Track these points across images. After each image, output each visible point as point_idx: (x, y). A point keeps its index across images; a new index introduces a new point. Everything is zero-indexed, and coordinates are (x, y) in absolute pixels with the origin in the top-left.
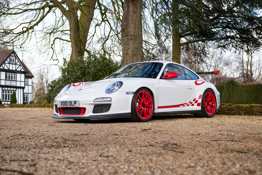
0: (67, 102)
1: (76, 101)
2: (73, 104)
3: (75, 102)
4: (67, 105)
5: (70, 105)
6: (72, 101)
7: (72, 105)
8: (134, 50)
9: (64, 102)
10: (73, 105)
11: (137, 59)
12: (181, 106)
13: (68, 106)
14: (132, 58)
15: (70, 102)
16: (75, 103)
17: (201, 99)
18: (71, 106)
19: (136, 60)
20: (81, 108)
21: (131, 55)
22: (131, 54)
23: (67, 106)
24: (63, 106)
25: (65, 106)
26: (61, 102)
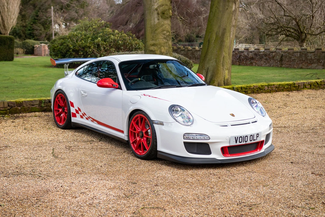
0: (246, 137)
2: (255, 137)
3: (257, 134)
4: (246, 140)
5: (251, 140)
6: (254, 135)
7: (254, 140)
9: (241, 138)
10: (255, 140)
13: (249, 142)
15: (251, 137)
16: (257, 137)
18: (253, 142)
23: (247, 143)
24: (238, 143)
25: (242, 143)
26: (235, 137)
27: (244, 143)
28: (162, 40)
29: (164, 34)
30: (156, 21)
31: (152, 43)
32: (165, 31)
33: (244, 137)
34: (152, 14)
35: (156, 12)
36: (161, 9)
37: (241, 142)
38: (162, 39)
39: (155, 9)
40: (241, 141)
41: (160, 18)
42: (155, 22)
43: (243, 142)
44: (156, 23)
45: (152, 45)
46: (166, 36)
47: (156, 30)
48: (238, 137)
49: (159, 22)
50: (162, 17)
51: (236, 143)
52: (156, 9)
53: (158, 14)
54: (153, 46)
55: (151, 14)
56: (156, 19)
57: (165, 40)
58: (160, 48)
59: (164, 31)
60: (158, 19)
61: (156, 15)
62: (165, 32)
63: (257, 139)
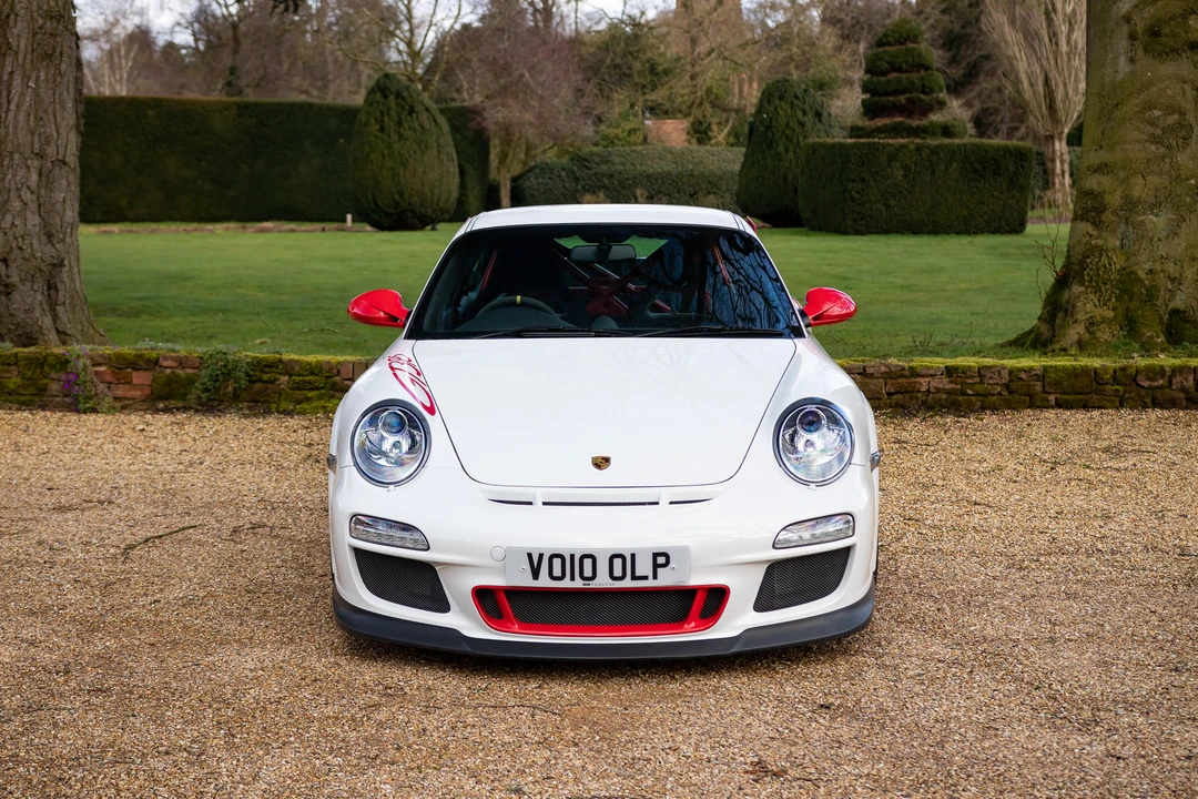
0: (588, 563)
1: (666, 555)
2: (644, 567)
3: (655, 555)
4: (588, 572)
5: (617, 574)
6: (633, 556)
7: (634, 578)
8: (41, 28)
9: (557, 562)
10: (646, 578)
11: (59, 79)
13: (603, 581)
14: (34, 75)
15: (618, 563)
16: (656, 566)
18: (628, 583)
19: (51, 85)
20: (692, 591)
21: (29, 56)
22: (30, 48)
23: (593, 584)
24: (544, 581)
25: (566, 583)
26: (530, 555)
27: (578, 584)
28: (1138, 147)
29: (1153, 123)
30: (1123, 66)
31: (1097, 162)
32: (1155, 108)
33: (572, 556)
34: (1111, 37)
35: (1125, 29)
36: (1146, 15)
37: (562, 578)
38: (1139, 142)
39: (1124, 17)
40: (557, 572)
41: (1140, 53)
42: (1116, 72)
43: (572, 579)
44: (1121, 75)
45: (1095, 171)
46: (1159, 132)
47: (1116, 105)
48: (541, 556)
49: (1133, 73)
50: (1146, 50)
51: (536, 575)
52: (1127, 19)
53: (1132, 37)
54: (1097, 175)
55: (1107, 41)
56: (1122, 60)
57: (1153, 147)
58: (1125, 181)
59: (1151, 107)
60: (1132, 60)
61: (1123, 43)
62: (1157, 113)
63: (655, 577)
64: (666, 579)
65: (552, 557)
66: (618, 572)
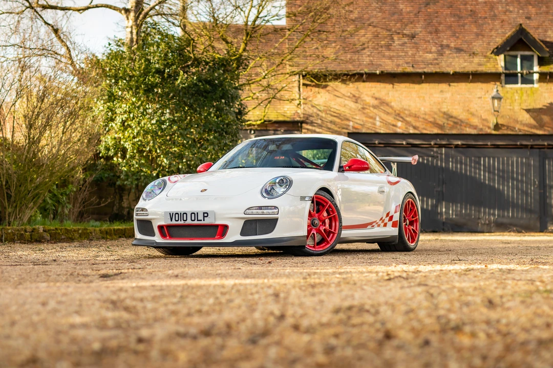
0: (185, 215)
1: (207, 213)
2: (201, 217)
3: (204, 213)
4: (185, 219)
6: (197, 213)
7: (198, 220)
9: (177, 215)
10: (201, 220)
12: (369, 227)
13: (189, 222)
15: (193, 215)
16: (204, 217)
17: (398, 214)
18: (196, 222)
20: (217, 226)
23: (187, 223)
24: (174, 222)
25: (179, 222)
26: (170, 214)
27: (182, 222)
33: (181, 213)
37: (178, 221)
40: (177, 219)
48: (173, 214)
51: (171, 221)
63: (204, 220)
64: (207, 221)
65: (176, 214)
66: (193, 219)
